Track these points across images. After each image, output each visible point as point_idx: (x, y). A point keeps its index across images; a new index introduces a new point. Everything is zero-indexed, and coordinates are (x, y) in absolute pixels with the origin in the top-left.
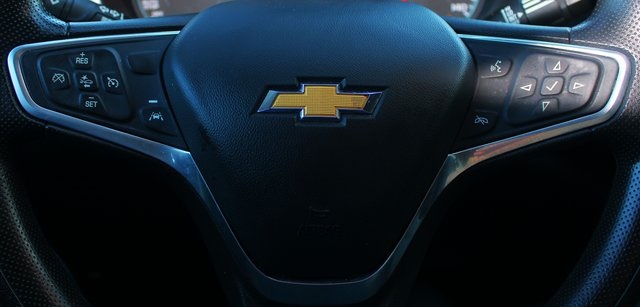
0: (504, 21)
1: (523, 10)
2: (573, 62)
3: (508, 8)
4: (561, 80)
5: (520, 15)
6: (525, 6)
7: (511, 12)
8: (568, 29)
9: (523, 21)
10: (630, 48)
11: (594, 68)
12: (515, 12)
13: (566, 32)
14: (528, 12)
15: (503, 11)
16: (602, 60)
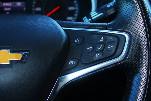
0: (84, 22)
1: (91, 18)
2: (108, 37)
3: (85, 17)
4: (103, 45)
5: (90, 20)
6: (92, 16)
7: (87, 19)
8: (106, 24)
9: (91, 22)
10: (130, 31)
11: (116, 39)
12: (88, 19)
13: (105, 25)
14: (93, 18)
15: (83, 18)
16: (119, 36)
